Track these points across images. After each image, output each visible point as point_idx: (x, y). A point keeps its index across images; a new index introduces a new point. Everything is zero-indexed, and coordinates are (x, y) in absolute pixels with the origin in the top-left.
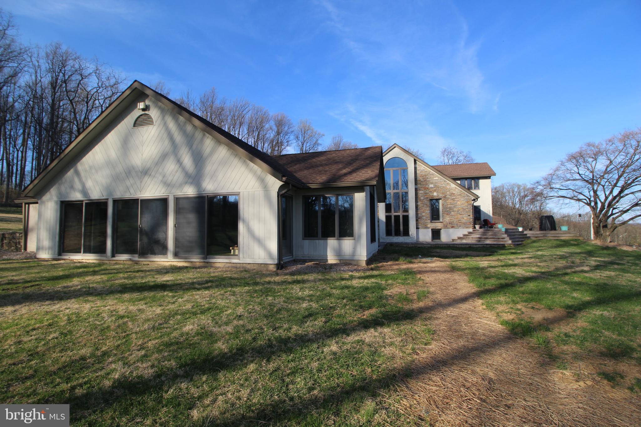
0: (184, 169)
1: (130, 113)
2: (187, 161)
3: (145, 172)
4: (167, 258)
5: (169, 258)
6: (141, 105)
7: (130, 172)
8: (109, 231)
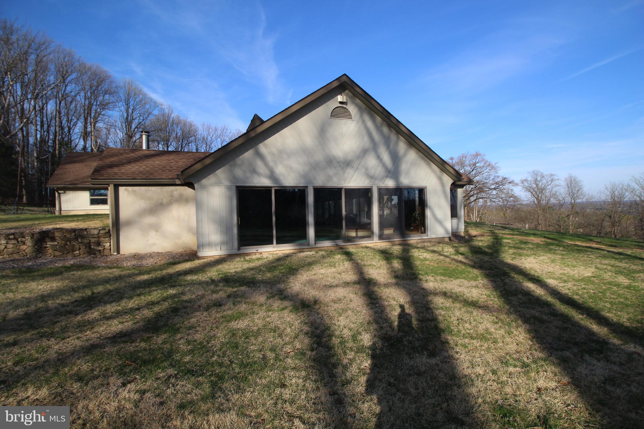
0: (384, 165)
1: (325, 102)
2: (386, 158)
3: (347, 164)
4: (373, 240)
5: (375, 240)
6: (340, 98)
7: (331, 162)
8: (311, 219)
